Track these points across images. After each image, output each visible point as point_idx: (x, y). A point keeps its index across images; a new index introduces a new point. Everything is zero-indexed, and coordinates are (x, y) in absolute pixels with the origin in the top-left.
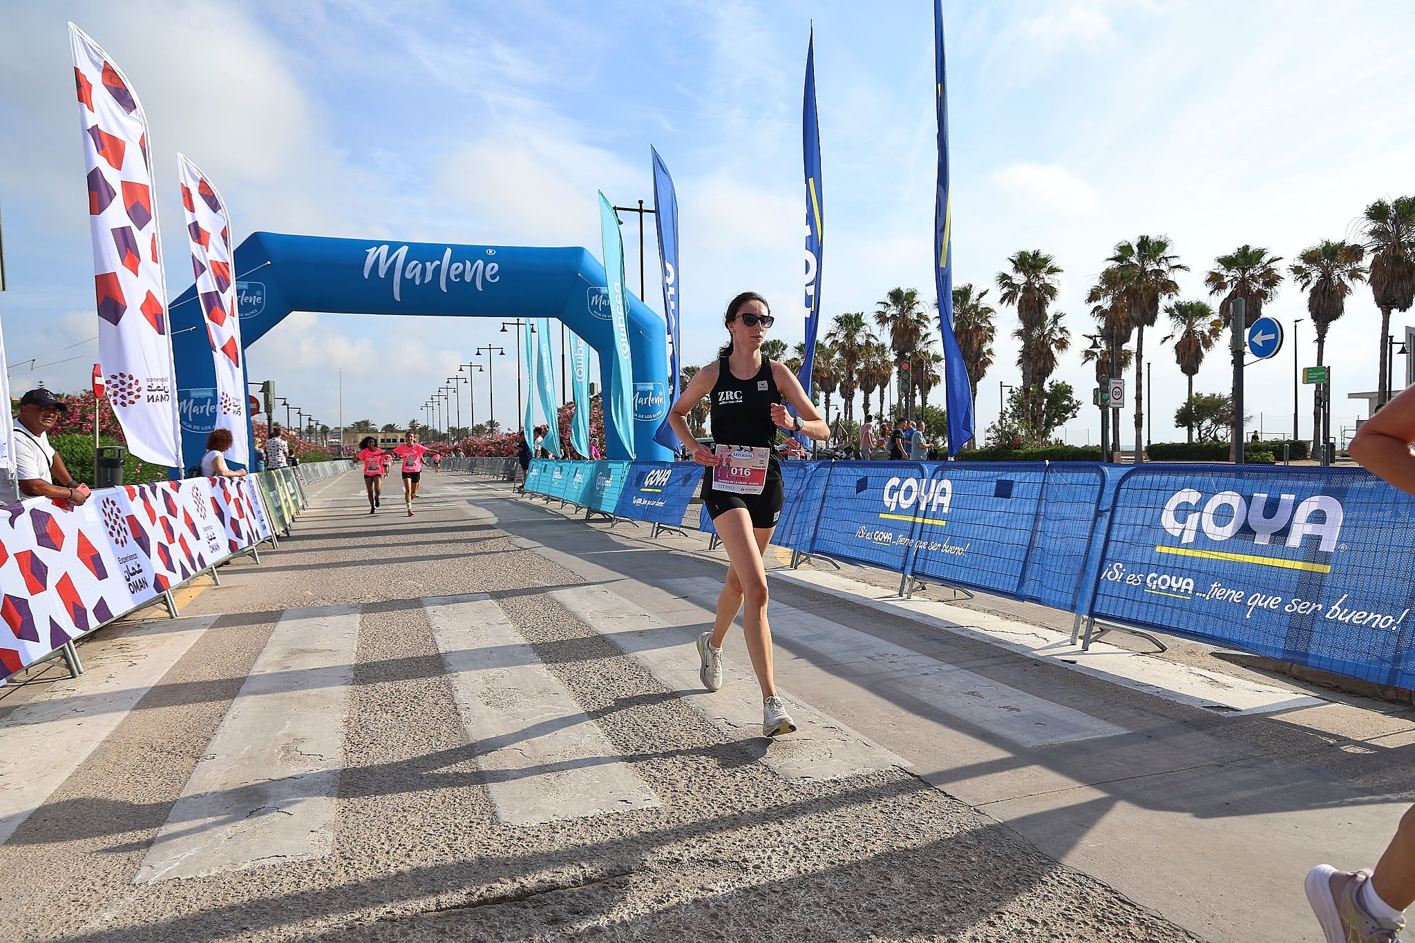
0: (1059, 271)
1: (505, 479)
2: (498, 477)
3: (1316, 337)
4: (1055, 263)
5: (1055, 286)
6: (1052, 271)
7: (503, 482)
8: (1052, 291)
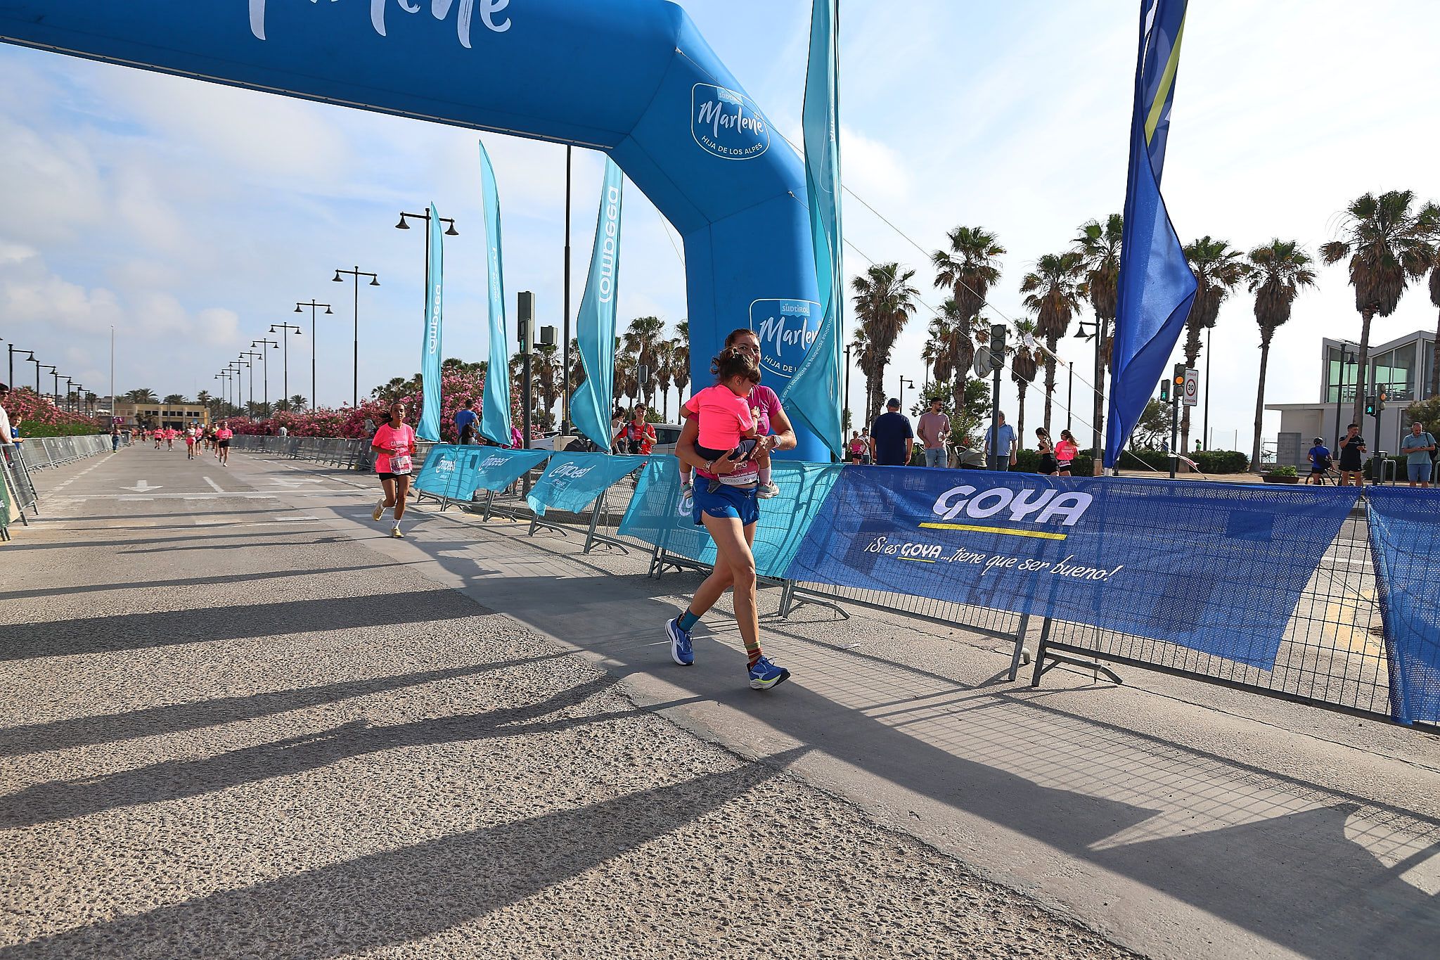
0: (1001, 252)
1: (353, 467)
2: (340, 464)
3: (1261, 342)
4: (998, 242)
5: (998, 268)
6: (995, 251)
7: (348, 472)
8: (992, 275)
